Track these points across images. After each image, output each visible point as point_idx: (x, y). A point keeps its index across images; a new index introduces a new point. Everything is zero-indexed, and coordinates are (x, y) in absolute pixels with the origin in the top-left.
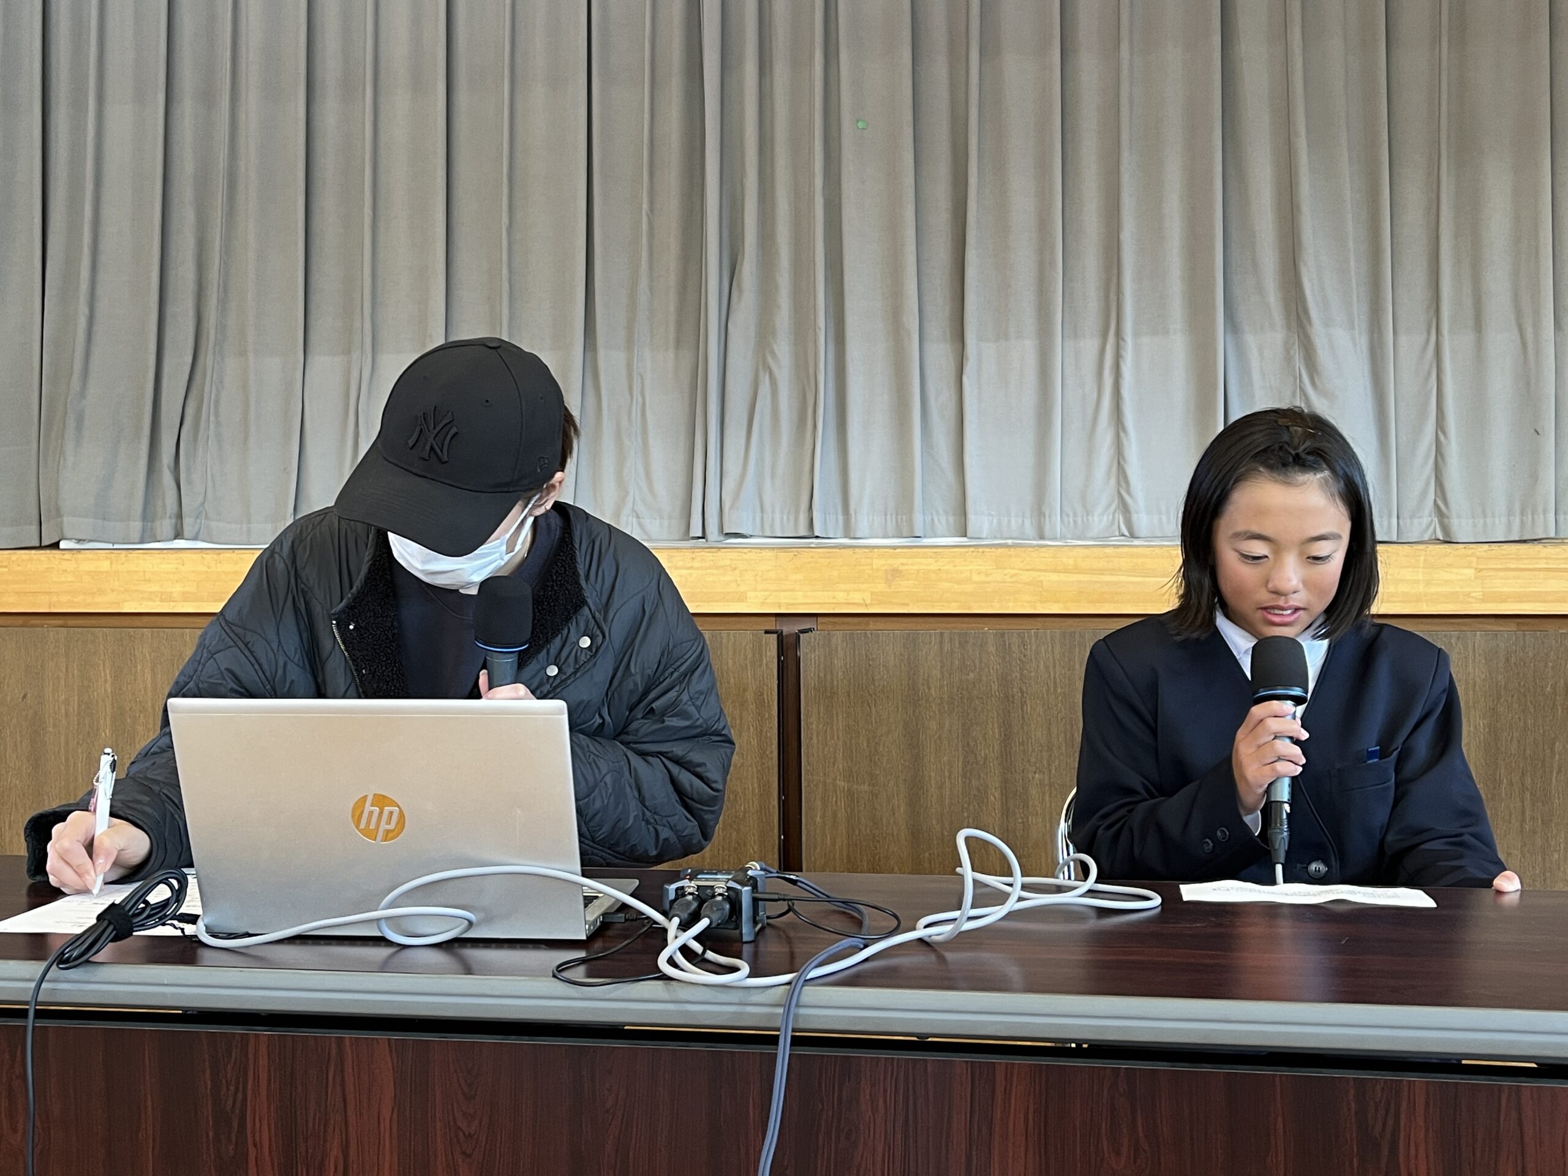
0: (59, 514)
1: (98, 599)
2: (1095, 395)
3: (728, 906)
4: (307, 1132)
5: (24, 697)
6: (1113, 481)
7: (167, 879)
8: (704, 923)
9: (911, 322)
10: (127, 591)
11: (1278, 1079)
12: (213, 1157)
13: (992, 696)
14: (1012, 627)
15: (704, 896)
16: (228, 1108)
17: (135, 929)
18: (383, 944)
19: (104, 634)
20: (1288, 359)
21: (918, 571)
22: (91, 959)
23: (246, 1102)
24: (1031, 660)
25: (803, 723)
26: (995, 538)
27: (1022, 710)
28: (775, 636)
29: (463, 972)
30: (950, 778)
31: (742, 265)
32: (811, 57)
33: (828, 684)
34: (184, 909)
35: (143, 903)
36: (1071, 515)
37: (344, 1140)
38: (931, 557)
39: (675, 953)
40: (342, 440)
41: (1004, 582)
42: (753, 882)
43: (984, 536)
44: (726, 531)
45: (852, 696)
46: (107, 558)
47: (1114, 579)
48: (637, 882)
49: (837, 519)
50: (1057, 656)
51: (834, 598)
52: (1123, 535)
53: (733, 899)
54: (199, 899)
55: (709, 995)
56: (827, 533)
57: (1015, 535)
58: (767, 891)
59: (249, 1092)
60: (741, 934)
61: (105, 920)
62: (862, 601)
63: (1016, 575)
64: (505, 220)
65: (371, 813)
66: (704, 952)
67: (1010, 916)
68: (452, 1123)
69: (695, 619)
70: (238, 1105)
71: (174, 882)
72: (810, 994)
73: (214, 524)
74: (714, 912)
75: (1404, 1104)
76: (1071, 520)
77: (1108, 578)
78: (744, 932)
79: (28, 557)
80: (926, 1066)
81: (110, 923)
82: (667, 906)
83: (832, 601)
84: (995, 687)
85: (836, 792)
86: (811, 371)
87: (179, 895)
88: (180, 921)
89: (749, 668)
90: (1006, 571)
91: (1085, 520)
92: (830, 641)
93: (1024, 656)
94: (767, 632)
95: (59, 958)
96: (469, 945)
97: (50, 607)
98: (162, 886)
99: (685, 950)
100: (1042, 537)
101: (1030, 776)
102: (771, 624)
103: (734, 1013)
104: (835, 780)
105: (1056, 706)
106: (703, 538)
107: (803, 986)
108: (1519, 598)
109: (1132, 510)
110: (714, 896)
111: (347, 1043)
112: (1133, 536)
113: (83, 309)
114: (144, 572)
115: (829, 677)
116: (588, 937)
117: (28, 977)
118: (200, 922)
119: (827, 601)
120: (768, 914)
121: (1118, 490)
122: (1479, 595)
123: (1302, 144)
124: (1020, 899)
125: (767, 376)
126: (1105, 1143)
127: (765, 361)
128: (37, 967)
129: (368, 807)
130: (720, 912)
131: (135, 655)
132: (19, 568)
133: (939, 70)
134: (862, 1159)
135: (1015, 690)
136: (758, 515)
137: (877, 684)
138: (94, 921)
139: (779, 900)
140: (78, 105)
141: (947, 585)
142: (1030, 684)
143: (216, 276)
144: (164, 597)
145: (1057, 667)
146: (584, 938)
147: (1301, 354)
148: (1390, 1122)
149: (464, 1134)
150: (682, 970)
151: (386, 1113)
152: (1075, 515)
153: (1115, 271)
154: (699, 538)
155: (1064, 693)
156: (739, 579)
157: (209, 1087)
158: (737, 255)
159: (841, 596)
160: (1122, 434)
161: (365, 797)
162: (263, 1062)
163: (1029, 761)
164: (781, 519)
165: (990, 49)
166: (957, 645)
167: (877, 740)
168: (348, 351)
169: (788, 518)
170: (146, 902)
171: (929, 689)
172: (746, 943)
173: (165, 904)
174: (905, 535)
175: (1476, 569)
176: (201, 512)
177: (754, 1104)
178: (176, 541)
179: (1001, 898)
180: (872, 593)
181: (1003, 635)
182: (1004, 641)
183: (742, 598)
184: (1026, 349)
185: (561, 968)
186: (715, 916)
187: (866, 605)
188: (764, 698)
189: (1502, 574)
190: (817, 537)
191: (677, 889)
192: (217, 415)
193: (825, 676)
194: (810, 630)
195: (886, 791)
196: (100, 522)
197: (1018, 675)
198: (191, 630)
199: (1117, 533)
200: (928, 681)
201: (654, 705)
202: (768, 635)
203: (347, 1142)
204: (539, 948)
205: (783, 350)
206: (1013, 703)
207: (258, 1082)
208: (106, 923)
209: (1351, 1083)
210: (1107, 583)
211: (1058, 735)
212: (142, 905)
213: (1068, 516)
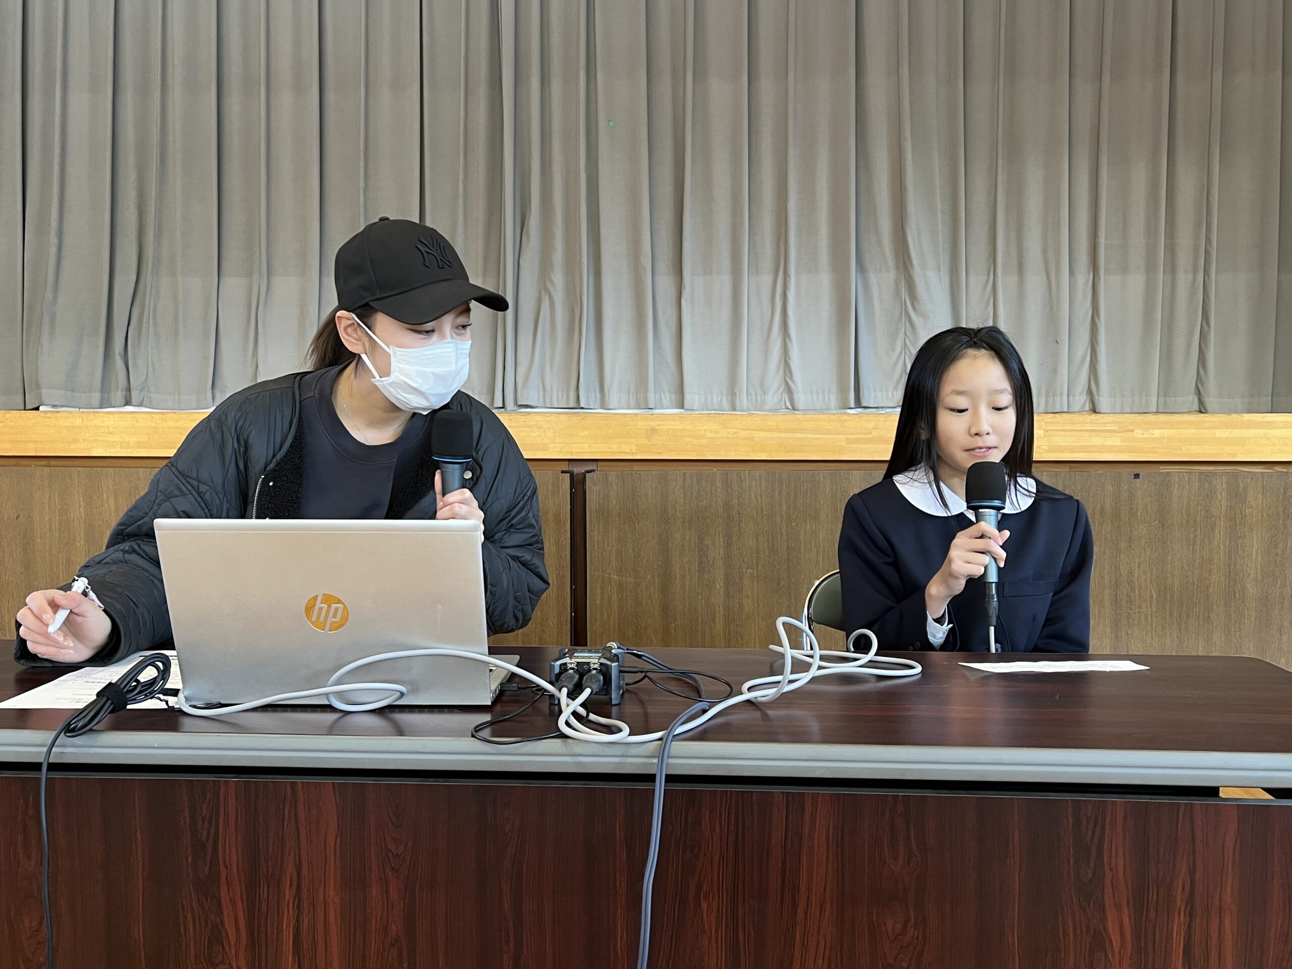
0: (38, 386)
1: (73, 446)
2: (769, 314)
3: (602, 678)
4: (268, 854)
5: (18, 517)
6: (781, 372)
7: (154, 662)
8: (587, 692)
9: (647, 262)
10: (94, 441)
11: (1016, 801)
12: (191, 877)
13: (718, 516)
14: (732, 469)
15: (583, 670)
16: (204, 839)
17: (129, 703)
18: (328, 710)
19: (77, 473)
20: (897, 291)
21: (669, 429)
22: (93, 728)
23: (218, 835)
24: (745, 491)
25: (588, 536)
26: (703, 410)
27: (739, 526)
28: (569, 475)
29: (396, 734)
30: (689, 573)
31: (529, 220)
32: (578, 77)
33: (605, 509)
34: (168, 686)
35: (135, 681)
36: (753, 394)
37: (297, 859)
38: (678, 420)
39: (569, 717)
40: (246, 337)
41: (728, 438)
42: (615, 658)
43: (695, 408)
44: (519, 403)
45: (622, 516)
46: (79, 417)
47: (803, 435)
48: (518, 657)
49: (596, 396)
50: (764, 488)
51: (610, 448)
52: (788, 408)
53: (605, 671)
54: (180, 677)
55: (599, 750)
56: (589, 405)
57: (716, 407)
58: (626, 665)
59: (221, 826)
60: (611, 699)
61: (103, 696)
62: (629, 451)
63: (735, 433)
64: (362, 184)
65: (321, 608)
66: (588, 715)
67: (814, 680)
68: (383, 846)
69: (529, 463)
70: (212, 836)
71: (160, 664)
72: (678, 747)
73: (153, 395)
74: (593, 683)
75: (1108, 820)
76: (754, 398)
77: (799, 435)
78: (613, 697)
79: (18, 415)
80: (752, 796)
81: (108, 699)
82: (553, 679)
83: (608, 450)
84: (721, 510)
85: (611, 582)
86: (578, 294)
87: (164, 674)
88: (164, 695)
89: (550, 497)
90: (729, 430)
91: (762, 397)
92: (607, 478)
93: (741, 489)
94: (563, 472)
95: (66, 728)
96: (397, 710)
97: (36, 452)
98: (150, 667)
99: (575, 714)
100: (734, 410)
101: (744, 570)
102: (565, 467)
103: (619, 763)
104: (610, 574)
105: (762, 523)
106: (503, 408)
107: (672, 741)
108: (1073, 450)
109: (794, 392)
110: (589, 671)
111: (300, 786)
112: (794, 409)
113: (54, 240)
114: (108, 427)
115: (606, 504)
116: (492, 703)
117: (40, 742)
118: (181, 695)
119: (605, 450)
120: (626, 682)
121: (785, 378)
122: (1046, 448)
123: (908, 145)
124: (820, 668)
125: (547, 297)
126: (886, 851)
127: (545, 284)
128: (49, 736)
129: (319, 604)
130: (598, 682)
131: (102, 487)
132: (12, 424)
133: (665, 87)
134: (703, 866)
135: (734, 512)
136: (541, 393)
137: (639, 508)
138: (95, 697)
139: (638, 672)
140: (48, 93)
141: (688, 439)
142: (744, 508)
143: (153, 219)
144: (123, 445)
145: (763, 496)
146: (490, 704)
147: (906, 288)
148: (1098, 831)
149: (393, 854)
150: (574, 729)
151: (331, 841)
152: (756, 395)
153: (783, 230)
154: (501, 408)
155: (768, 514)
156: (543, 434)
157: (188, 822)
158: (526, 212)
159: (615, 447)
160: (788, 340)
161: (316, 597)
162: (232, 802)
163: (743, 561)
164: (557, 396)
165: (700, 76)
166: (695, 481)
167: (639, 547)
168: (250, 274)
169: (562, 395)
170: (138, 681)
171: (676, 511)
172: (615, 705)
173: (153, 682)
174: (642, 407)
175: (1044, 430)
176: (145, 387)
177: (620, 826)
178: (126, 407)
179: (806, 667)
180: (637, 445)
181: (727, 475)
182: (727, 478)
183: (545, 448)
184: (724, 281)
185: (478, 729)
186: (595, 687)
187: (633, 453)
188: (560, 518)
189: (1062, 433)
190: (582, 408)
191: (561, 665)
192: (155, 318)
193: (604, 502)
194: (593, 471)
195: (645, 582)
196: (69, 393)
197: (737, 502)
198: (144, 469)
199: (784, 407)
200: (675, 506)
201: (513, 522)
202: (563, 474)
203: (300, 861)
204: (453, 712)
205: (558, 278)
206: (733, 521)
207: (228, 818)
208: (105, 699)
209: (1070, 803)
210: (798, 439)
211: (763, 543)
212: (134, 684)
213: (751, 395)
